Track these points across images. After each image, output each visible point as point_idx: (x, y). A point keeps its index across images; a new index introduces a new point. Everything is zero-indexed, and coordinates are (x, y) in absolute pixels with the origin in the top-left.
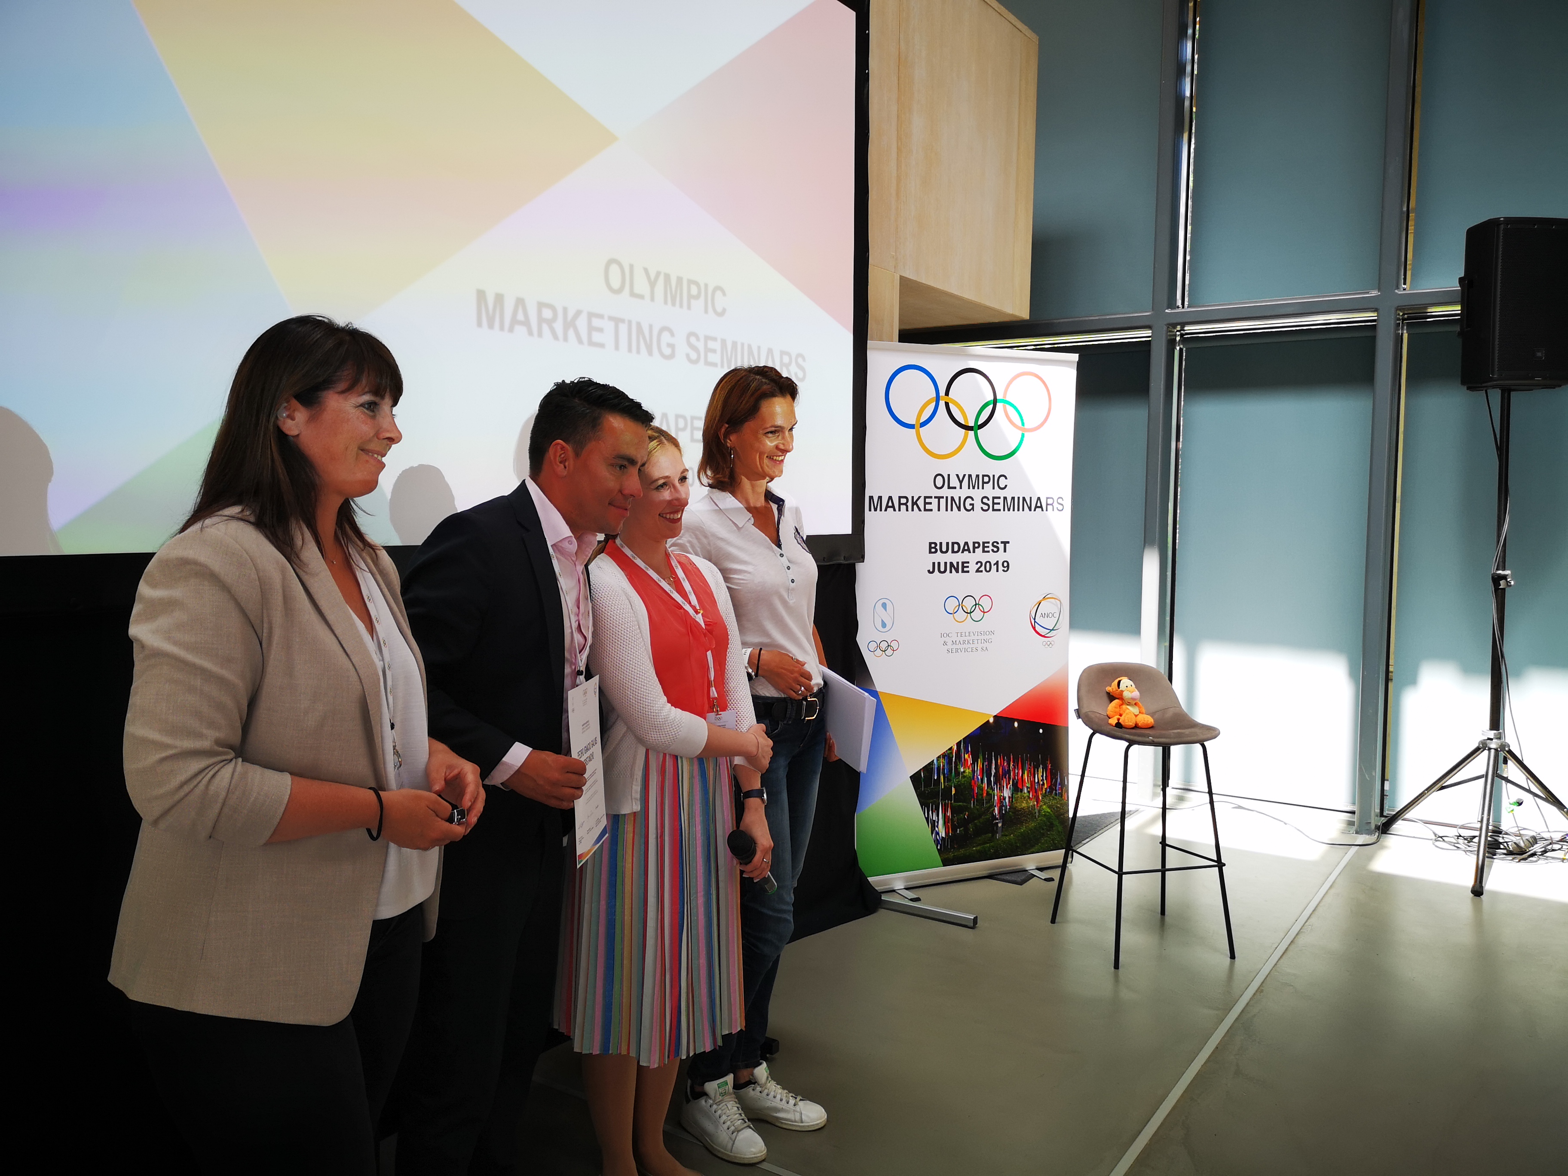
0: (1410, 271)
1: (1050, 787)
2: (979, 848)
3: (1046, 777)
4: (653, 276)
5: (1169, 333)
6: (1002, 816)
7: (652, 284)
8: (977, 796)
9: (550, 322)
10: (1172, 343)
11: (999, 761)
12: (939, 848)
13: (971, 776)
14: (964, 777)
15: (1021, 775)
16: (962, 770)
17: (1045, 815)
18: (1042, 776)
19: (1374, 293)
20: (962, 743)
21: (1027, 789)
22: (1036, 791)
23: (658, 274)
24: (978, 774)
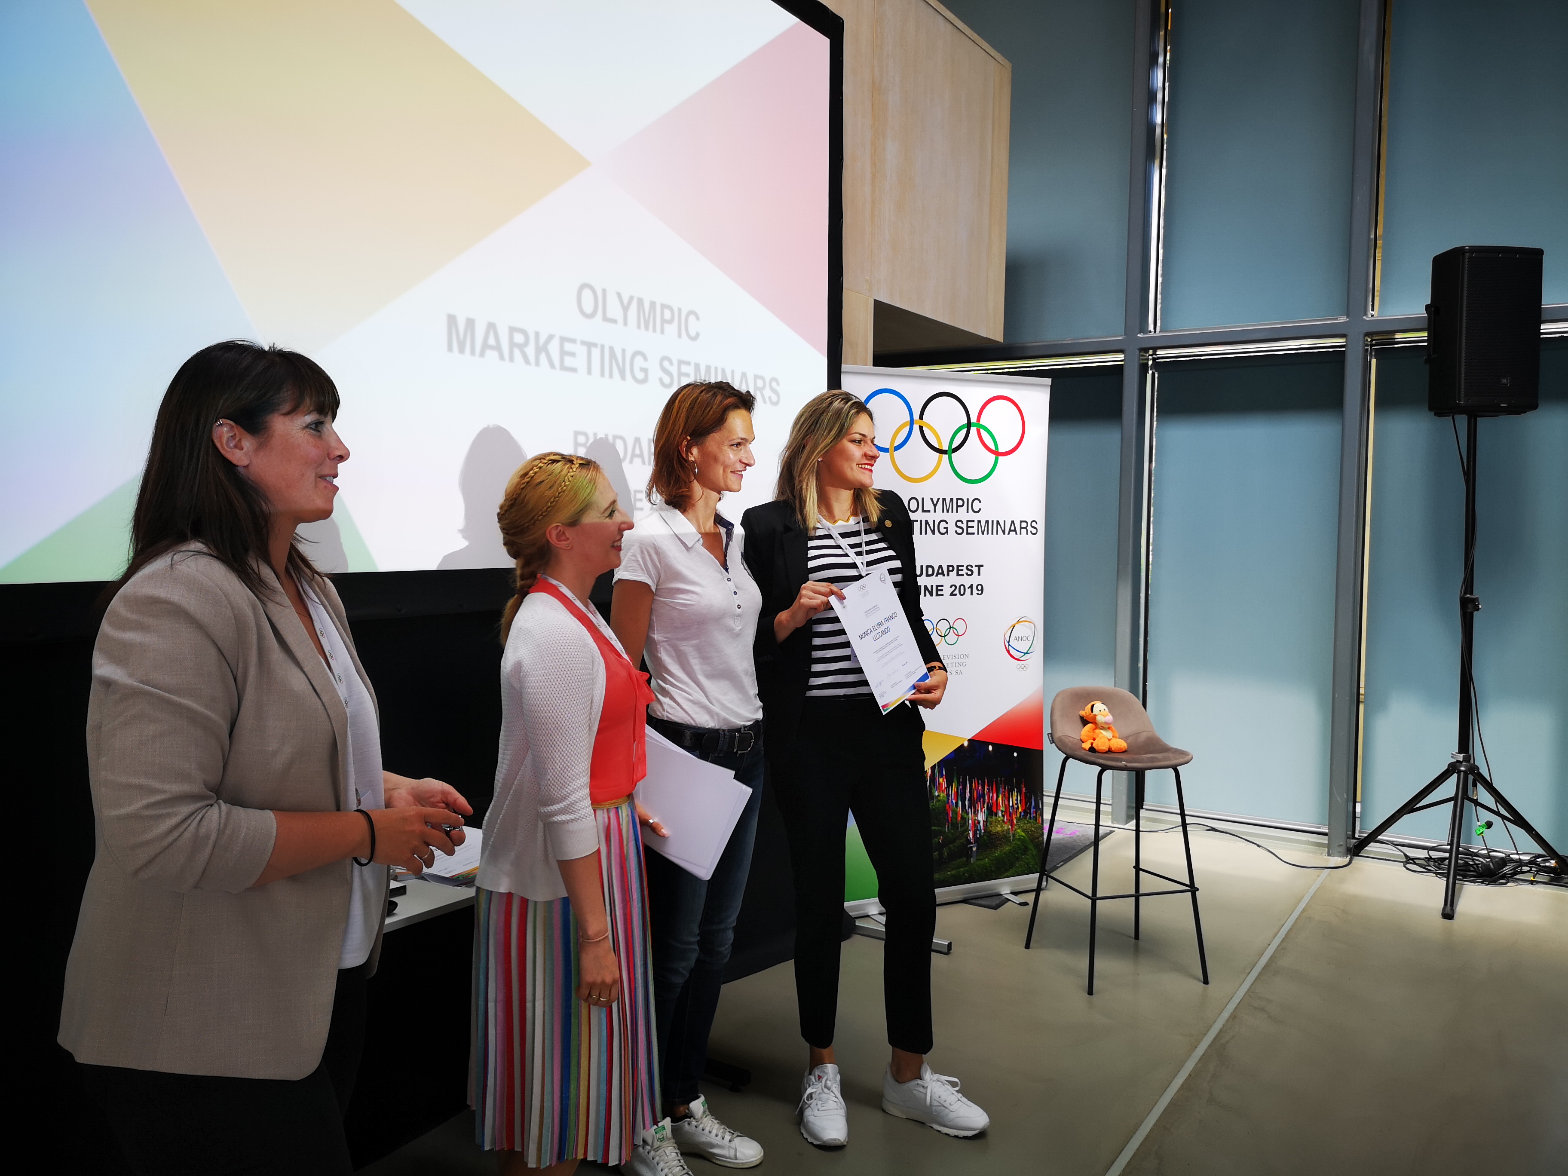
0: (1378, 298)
1: (1025, 811)
2: (953, 872)
3: (1020, 800)
4: (626, 302)
5: (1141, 357)
6: (976, 840)
7: (626, 309)
8: (951, 820)
9: (522, 347)
10: (1144, 368)
11: (973, 785)
13: (946, 800)
14: (939, 801)
15: (995, 799)
16: (936, 794)
17: (1019, 838)
18: (1017, 800)
19: (1343, 319)
20: (936, 767)
21: (1002, 813)
22: (1010, 815)
23: (631, 298)
24: (953, 797)
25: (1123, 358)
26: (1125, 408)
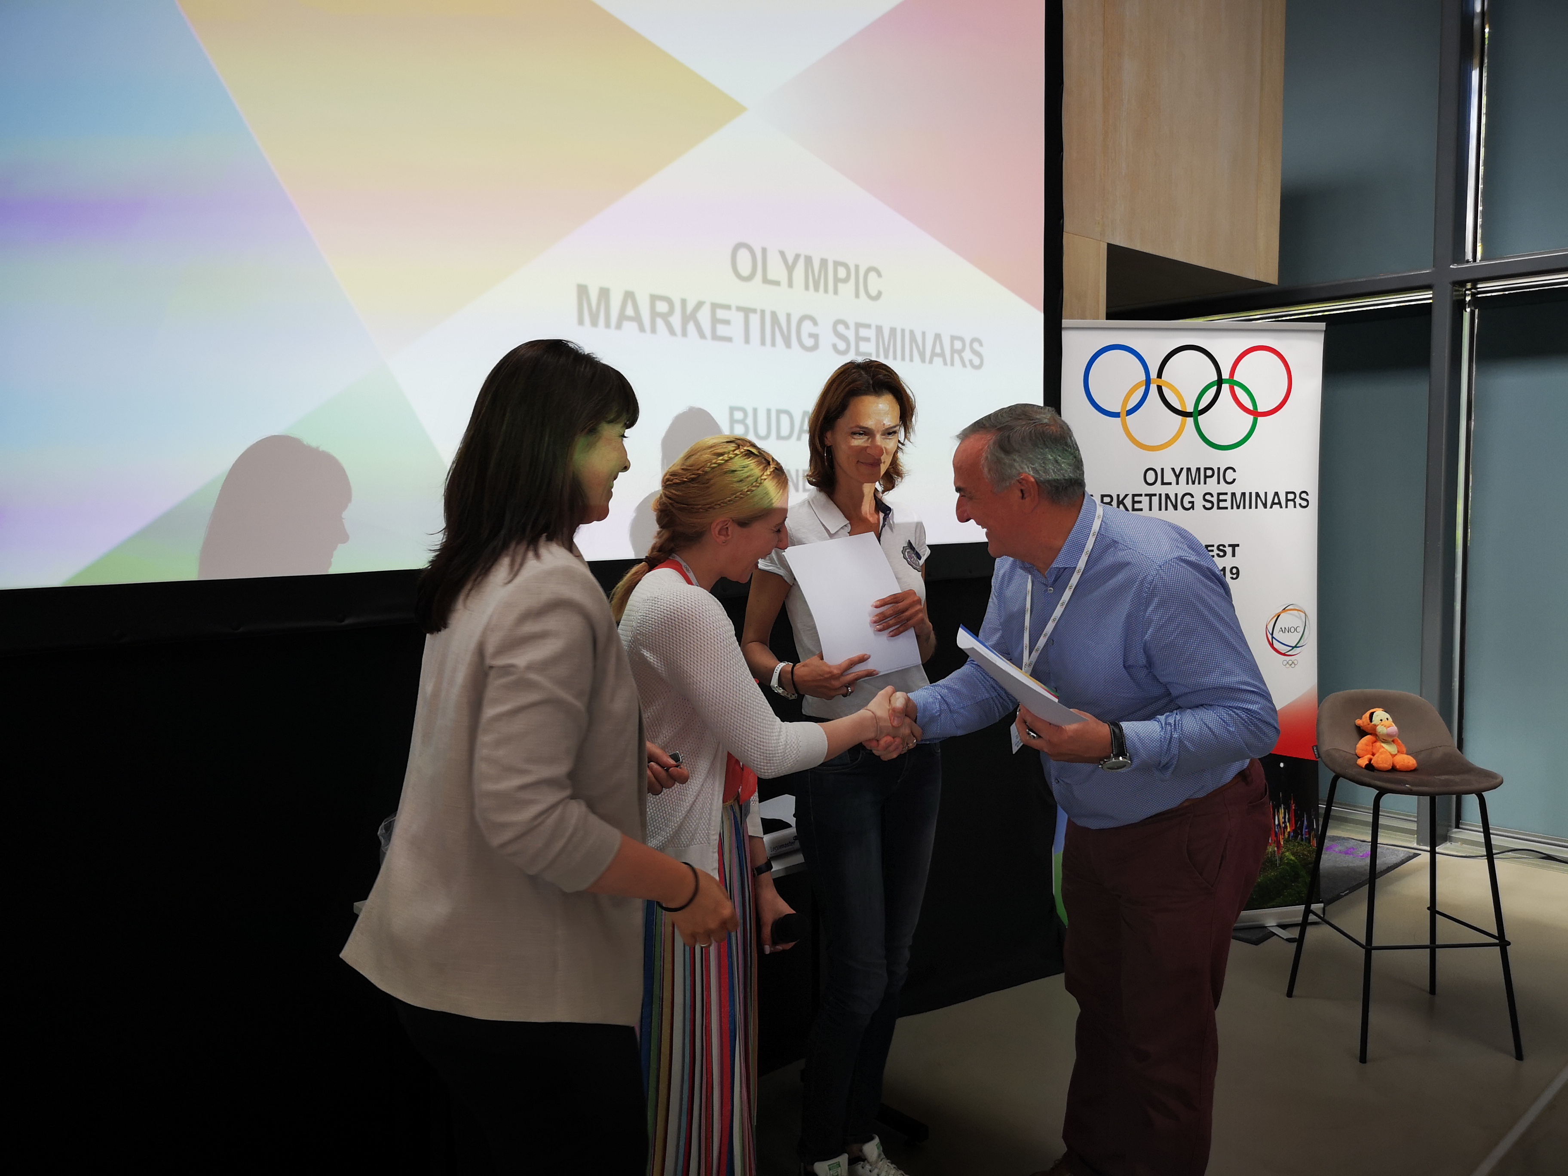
1: (1294, 831)
3: (1288, 819)
4: (790, 261)
5: (1454, 293)
7: (790, 269)
9: (665, 317)
10: (1459, 306)
18: (1284, 818)
23: (797, 257)
25: (1431, 296)
26: (1434, 355)
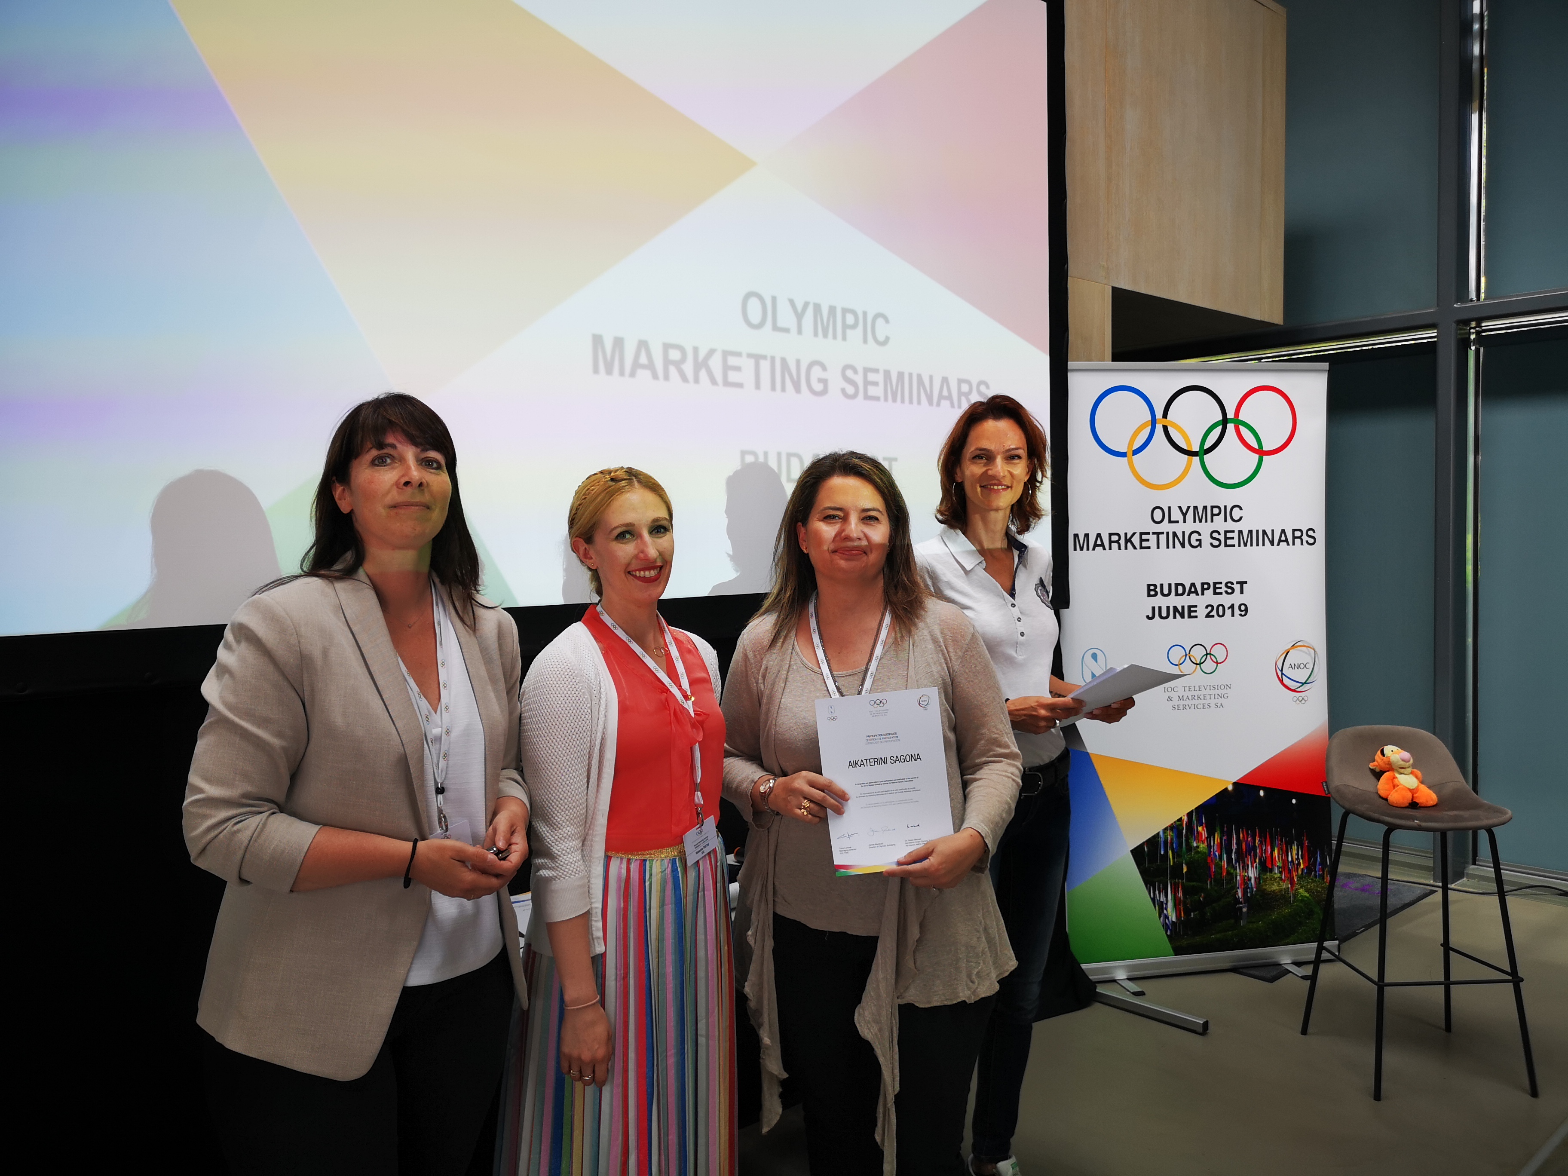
1: (1308, 868)
2: (1218, 936)
3: (1301, 855)
4: (799, 309)
5: (1458, 332)
6: (1247, 900)
7: (800, 316)
8: (1214, 875)
10: (1464, 344)
11: (1241, 835)
12: (1169, 933)
13: (1206, 851)
14: (1198, 852)
15: (1269, 852)
16: (1195, 844)
17: (1301, 900)
18: (1297, 854)
20: (1194, 814)
21: (1278, 869)
22: (1290, 872)
23: (806, 304)
24: (1215, 850)
25: (1436, 334)
26: (1441, 391)
